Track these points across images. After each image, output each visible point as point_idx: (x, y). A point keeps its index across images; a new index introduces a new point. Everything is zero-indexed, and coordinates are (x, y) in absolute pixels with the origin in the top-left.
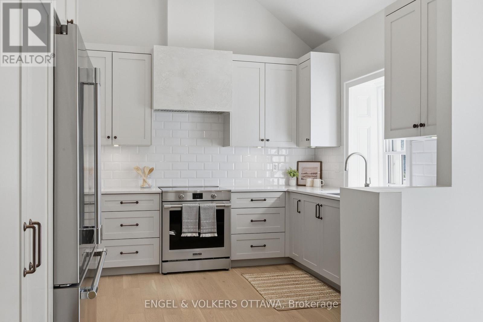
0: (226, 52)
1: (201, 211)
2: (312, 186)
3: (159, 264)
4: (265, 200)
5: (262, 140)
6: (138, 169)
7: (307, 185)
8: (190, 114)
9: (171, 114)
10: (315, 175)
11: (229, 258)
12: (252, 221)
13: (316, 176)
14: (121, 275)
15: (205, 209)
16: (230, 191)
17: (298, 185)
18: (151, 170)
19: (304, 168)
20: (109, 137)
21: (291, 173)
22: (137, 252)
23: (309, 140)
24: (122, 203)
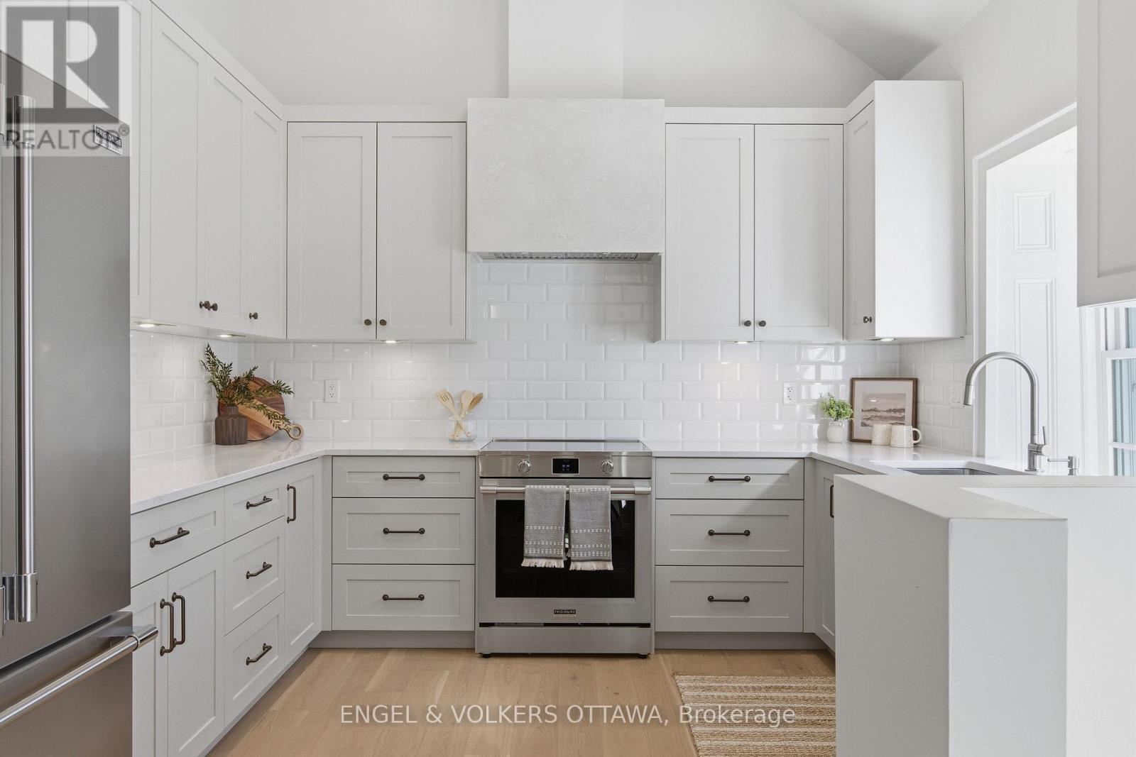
0: (647, 102)
1: (572, 505)
2: (888, 444)
3: (472, 629)
4: (747, 480)
5: (747, 324)
6: (445, 397)
7: (874, 442)
8: (571, 265)
9: (524, 264)
10: (898, 415)
11: (648, 625)
12: (711, 533)
13: (903, 418)
14: (386, 650)
15: (581, 499)
16: (649, 455)
17: (852, 440)
18: (477, 399)
19: (867, 398)
20: (368, 322)
21: (831, 410)
22: (421, 598)
23: (870, 320)
24: (386, 478)
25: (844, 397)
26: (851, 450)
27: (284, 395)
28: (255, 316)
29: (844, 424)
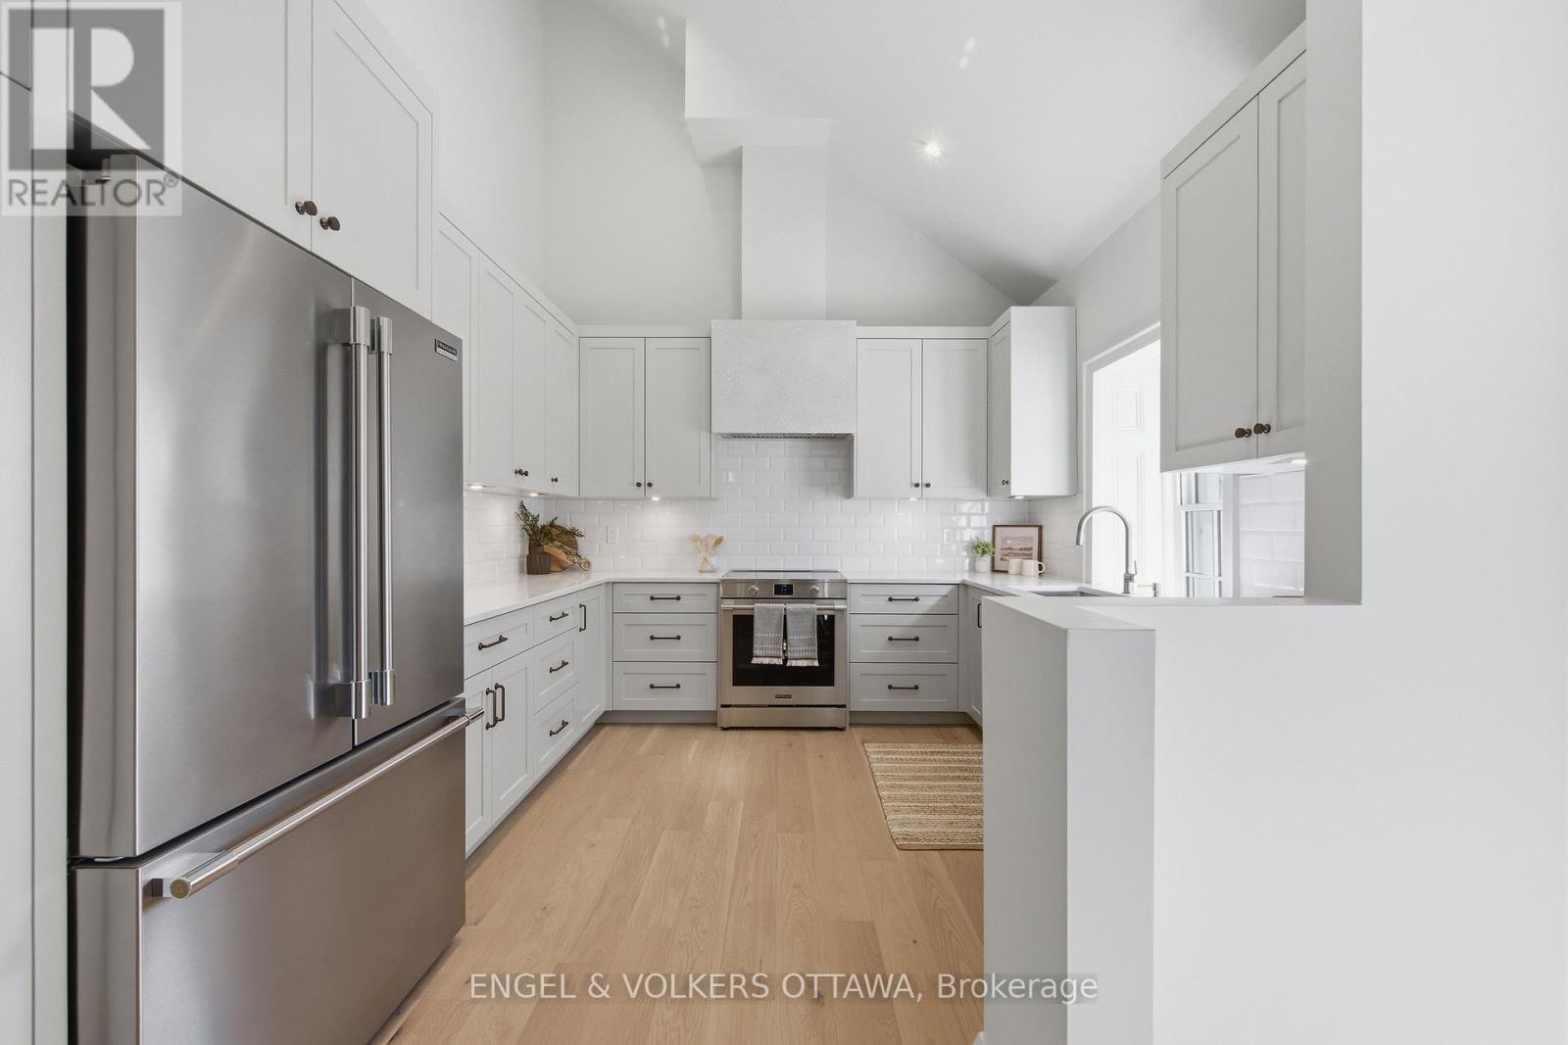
0: (843, 323)
1: (789, 619)
2: (1020, 574)
3: (715, 709)
4: (917, 600)
5: (917, 485)
6: (695, 539)
7: (1010, 572)
9: (753, 442)
10: (1027, 552)
11: (844, 706)
12: (890, 639)
13: (1031, 555)
14: (651, 725)
15: (795, 614)
16: (845, 581)
17: (994, 570)
18: (719, 541)
19: (1005, 539)
20: (639, 485)
21: (979, 549)
22: (678, 686)
23: (1007, 482)
24: (652, 598)
25: (988, 539)
26: (993, 579)
27: (577, 538)
28: (556, 480)
29: (987, 559)
